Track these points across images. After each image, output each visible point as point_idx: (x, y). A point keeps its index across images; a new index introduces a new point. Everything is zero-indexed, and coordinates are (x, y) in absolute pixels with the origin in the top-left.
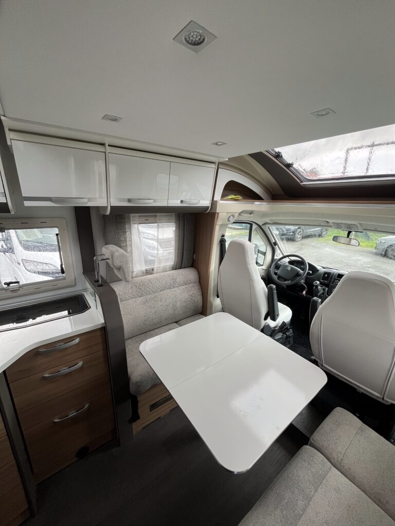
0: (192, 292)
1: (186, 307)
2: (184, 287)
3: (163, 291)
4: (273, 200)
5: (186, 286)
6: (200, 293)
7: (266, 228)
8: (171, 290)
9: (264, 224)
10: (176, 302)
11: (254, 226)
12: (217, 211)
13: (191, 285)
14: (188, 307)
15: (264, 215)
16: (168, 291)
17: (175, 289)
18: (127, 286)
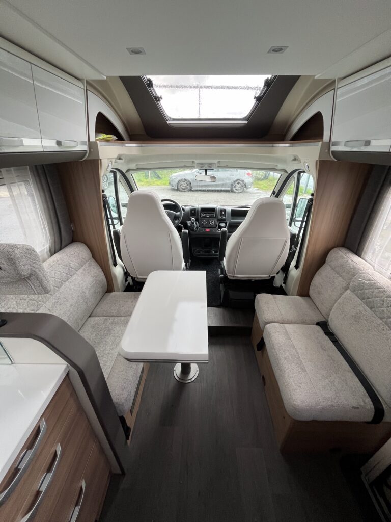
0: (93, 272)
1: (95, 292)
2: (81, 270)
3: (61, 286)
4: (131, 140)
5: (83, 267)
6: (100, 270)
7: (128, 175)
8: (69, 280)
9: (128, 171)
10: (84, 292)
11: (118, 175)
12: (100, 158)
13: (87, 264)
14: (97, 291)
15: (131, 159)
16: (67, 283)
17: (73, 278)
18: (8, 306)
